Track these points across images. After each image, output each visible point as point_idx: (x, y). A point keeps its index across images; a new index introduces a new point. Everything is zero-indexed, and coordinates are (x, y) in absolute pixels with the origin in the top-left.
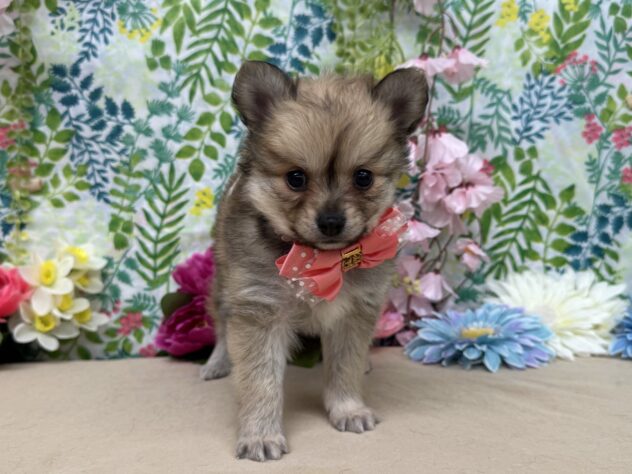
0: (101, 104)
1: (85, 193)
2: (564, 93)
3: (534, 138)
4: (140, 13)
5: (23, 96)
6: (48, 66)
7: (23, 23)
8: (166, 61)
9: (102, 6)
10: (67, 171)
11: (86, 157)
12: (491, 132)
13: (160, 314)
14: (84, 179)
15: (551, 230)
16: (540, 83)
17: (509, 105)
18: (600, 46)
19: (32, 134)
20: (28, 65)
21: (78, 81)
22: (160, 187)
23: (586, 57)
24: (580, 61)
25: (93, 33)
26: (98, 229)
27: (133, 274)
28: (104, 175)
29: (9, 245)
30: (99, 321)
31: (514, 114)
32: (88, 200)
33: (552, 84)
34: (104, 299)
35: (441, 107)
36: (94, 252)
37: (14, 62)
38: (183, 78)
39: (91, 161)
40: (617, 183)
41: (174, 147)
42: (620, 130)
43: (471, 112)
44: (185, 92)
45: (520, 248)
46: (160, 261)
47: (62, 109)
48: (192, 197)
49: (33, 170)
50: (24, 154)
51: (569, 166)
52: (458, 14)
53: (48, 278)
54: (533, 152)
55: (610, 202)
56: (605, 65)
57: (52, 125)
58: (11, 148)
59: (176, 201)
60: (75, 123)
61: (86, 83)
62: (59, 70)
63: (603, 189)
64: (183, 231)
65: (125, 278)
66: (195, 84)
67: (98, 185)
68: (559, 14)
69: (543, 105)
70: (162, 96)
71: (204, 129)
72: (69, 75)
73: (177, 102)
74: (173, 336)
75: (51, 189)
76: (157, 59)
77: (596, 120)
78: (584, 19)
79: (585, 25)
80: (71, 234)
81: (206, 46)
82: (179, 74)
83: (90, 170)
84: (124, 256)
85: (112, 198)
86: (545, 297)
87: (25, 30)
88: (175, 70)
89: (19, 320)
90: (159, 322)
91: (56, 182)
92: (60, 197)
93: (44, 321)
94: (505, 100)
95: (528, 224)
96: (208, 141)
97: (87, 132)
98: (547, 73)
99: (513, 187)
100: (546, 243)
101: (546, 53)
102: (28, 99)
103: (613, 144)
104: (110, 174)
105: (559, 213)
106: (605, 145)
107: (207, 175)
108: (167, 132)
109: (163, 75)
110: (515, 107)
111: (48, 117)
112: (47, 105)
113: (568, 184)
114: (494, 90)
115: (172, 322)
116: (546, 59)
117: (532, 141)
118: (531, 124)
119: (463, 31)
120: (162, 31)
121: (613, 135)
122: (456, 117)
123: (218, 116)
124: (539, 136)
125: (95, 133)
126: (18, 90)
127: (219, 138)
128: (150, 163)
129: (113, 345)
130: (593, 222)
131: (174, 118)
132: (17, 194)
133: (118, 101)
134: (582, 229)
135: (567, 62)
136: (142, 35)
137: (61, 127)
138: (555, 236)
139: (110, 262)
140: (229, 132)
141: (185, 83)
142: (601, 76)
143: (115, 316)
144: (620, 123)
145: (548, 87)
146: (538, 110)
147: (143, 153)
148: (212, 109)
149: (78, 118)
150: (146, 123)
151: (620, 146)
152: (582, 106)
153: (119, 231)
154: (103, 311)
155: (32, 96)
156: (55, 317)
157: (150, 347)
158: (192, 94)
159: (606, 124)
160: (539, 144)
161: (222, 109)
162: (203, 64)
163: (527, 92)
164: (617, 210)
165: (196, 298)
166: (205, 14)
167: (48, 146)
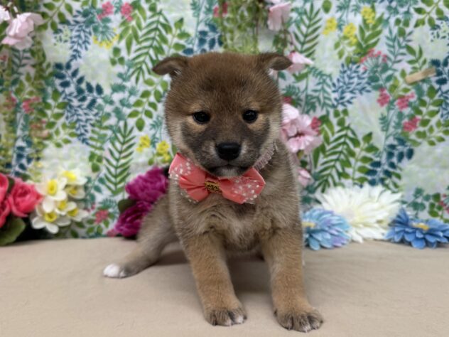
0: (83, 86)
1: (74, 139)
2: (366, 75)
3: (346, 104)
4: (106, 31)
5: (38, 82)
6: (52, 64)
7: (38, 39)
8: (121, 60)
9: (84, 28)
10: (64, 126)
11: (75, 118)
12: (319, 100)
13: (118, 211)
14: (74, 131)
15: (357, 160)
16: (350, 69)
17: (330, 83)
18: (389, 45)
19: (43, 105)
20: (41, 64)
21: (70, 72)
22: (119, 135)
23: (380, 53)
24: (376, 55)
25: (79, 44)
26: (82, 160)
27: (103, 187)
28: (86, 128)
29: (31, 170)
30: (83, 215)
31: (333, 89)
32: (76, 143)
33: (358, 70)
34: (86, 202)
35: (288, 85)
36: (79, 175)
37: (33, 61)
38: (132, 70)
39: (78, 120)
40: (400, 131)
41: (127, 111)
42: (401, 97)
43: (306, 88)
44: (133, 79)
45: (337, 171)
46: (119, 179)
47: (60, 89)
48: (138, 141)
49: (44, 125)
50: (39, 117)
51: (369, 120)
52: (299, 27)
53: (52, 190)
54: (345, 112)
55: (395, 143)
56: (392, 57)
57: (55, 99)
58: (32, 113)
59: (128, 143)
60: (69, 97)
61: (75, 74)
62: (59, 66)
63: (390, 135)
64: (133, 161)
65: (98, 189)
66: (139, 74)
67: (82, 134)
68: (363, 26)
69: (352, 83)
70: (119, 81)
71: (144, 100)
72: (65, 68)
73: (128, 84)
74: (125, 225)
75: (55, 137)
76: (117, 59)
77: (386, 92)
78: (379, 28)
79: (379, 33)
80: (67, 164)
81: (145, 51)
82: (129, 67)
83: (77, 125)
84: (98, 176)
85: (90, 142)
86: (350, 203)
87: (39, 43)
88: (127, 65)
89: (35, 215)
90: (117, 215)
91: (57, 132)
92: (60, 141)
93: (50, 215)
94: (328, 81)
95: (342, 157)
96: (147, 107)
97: (75, 103)
98: (354, 63)
99: (333, 134)
100: (354, 168)
101: (354, 51)
102: (40, 84)
103: (397, 107)
104: (89, 128)
105: (362, 150)
106: (392, 107)
107: (146, 128)
108: (122, 102)
109: (120, 69)
110: (334, 85)
111: (53, 95)
112: (52, 87)
113: (367, 132)
114: (321, 74)
115: (124, 216)
116: (354, 54)
117: (345, 106)
118: (344, 95)
119: (302, 38)
120: (119, 42)
121: (397, 101)
122: (297, 91)
123: (153, 93)
124: (349, 102)
125: (80, 103)
126: (35, 78)
127: (153, 105)
128: (112, 121)
129: (91, 230)
130: (384, 156)
131: (127, 94)
132: (35, 140)
133: (94, 84)
134: (377, 159)
135: (367, 56)
136: (107, 45)
137: (60, 100)
138: (360, 164)
139: (89, 180)
140: (159, 101)
141: (133, 73)
142: (390, 64)
143: (93, 212)
144: (402, 93)
145: (355, 72)
146: (349, 86)
147: (108, 115)
148: (149, 88)
149: (70, 95)
150: (110, 97)
151: (402, 107)
152: (377, 83)
153: (95, 161)
154: (86, 209)
155: (43, 82)
156: (56, 214)
157: (113, 230)
158: (137, 79)
159: (393, 94)
160: (350, 107)
161: (155, 88)
162: (144, 62)
163: (342, 75)
164: (400, 148)
165: (138, 202)
166: (145, 31)
167: (53, 111)
